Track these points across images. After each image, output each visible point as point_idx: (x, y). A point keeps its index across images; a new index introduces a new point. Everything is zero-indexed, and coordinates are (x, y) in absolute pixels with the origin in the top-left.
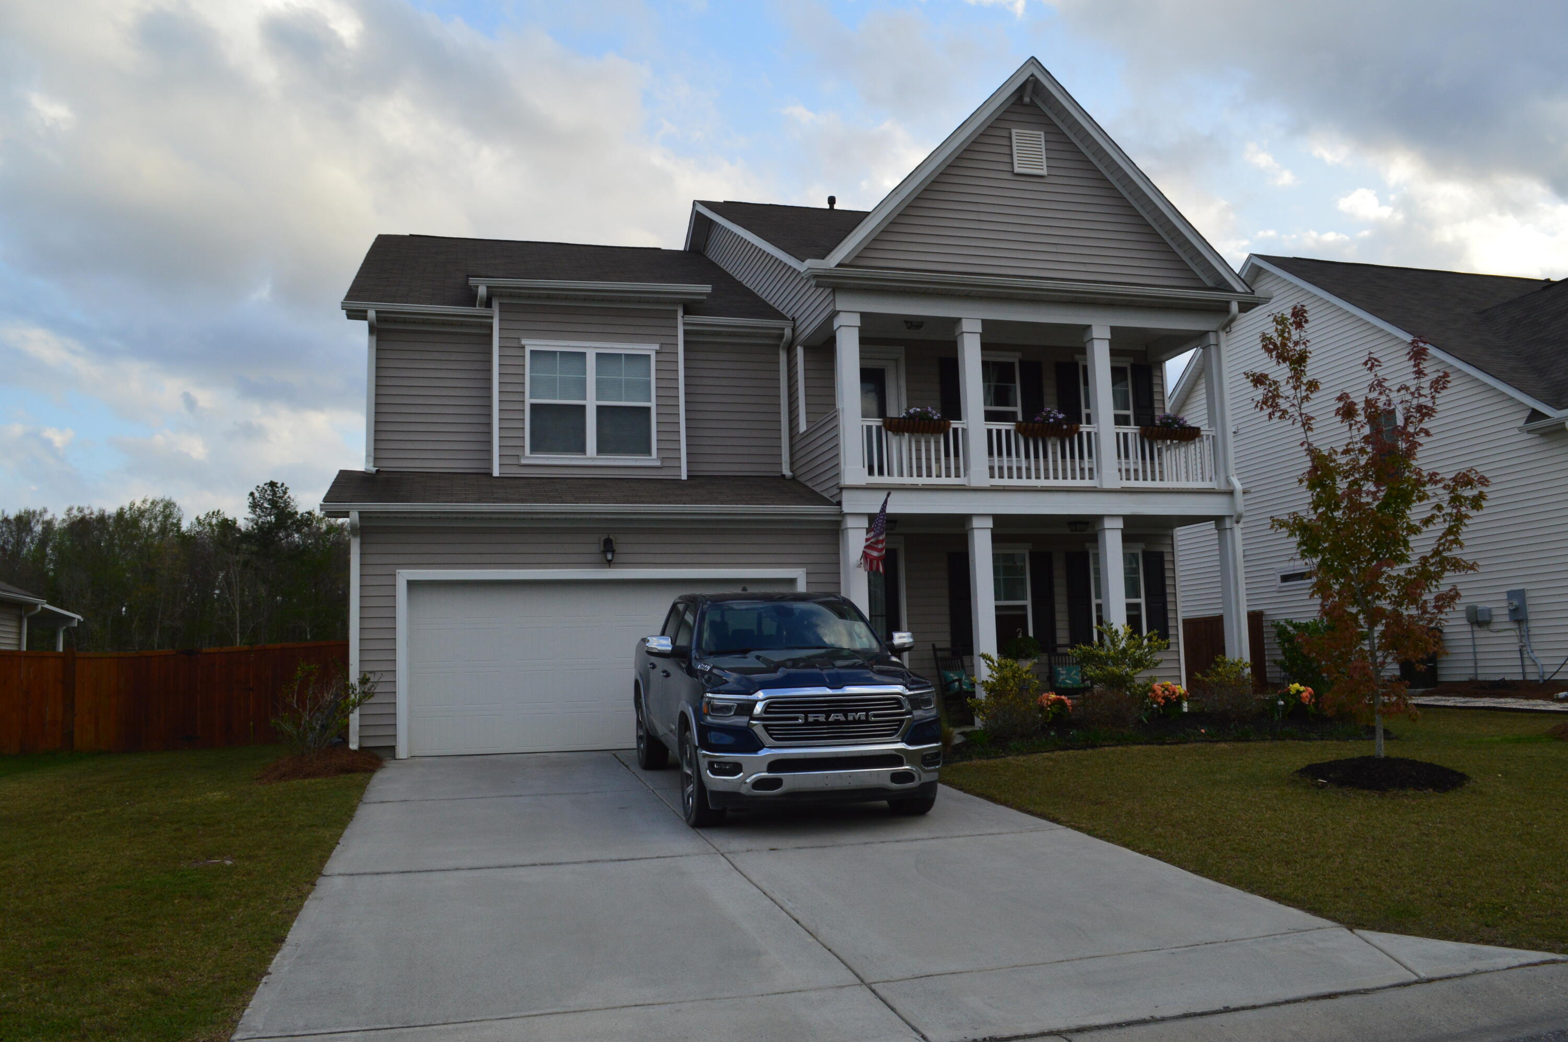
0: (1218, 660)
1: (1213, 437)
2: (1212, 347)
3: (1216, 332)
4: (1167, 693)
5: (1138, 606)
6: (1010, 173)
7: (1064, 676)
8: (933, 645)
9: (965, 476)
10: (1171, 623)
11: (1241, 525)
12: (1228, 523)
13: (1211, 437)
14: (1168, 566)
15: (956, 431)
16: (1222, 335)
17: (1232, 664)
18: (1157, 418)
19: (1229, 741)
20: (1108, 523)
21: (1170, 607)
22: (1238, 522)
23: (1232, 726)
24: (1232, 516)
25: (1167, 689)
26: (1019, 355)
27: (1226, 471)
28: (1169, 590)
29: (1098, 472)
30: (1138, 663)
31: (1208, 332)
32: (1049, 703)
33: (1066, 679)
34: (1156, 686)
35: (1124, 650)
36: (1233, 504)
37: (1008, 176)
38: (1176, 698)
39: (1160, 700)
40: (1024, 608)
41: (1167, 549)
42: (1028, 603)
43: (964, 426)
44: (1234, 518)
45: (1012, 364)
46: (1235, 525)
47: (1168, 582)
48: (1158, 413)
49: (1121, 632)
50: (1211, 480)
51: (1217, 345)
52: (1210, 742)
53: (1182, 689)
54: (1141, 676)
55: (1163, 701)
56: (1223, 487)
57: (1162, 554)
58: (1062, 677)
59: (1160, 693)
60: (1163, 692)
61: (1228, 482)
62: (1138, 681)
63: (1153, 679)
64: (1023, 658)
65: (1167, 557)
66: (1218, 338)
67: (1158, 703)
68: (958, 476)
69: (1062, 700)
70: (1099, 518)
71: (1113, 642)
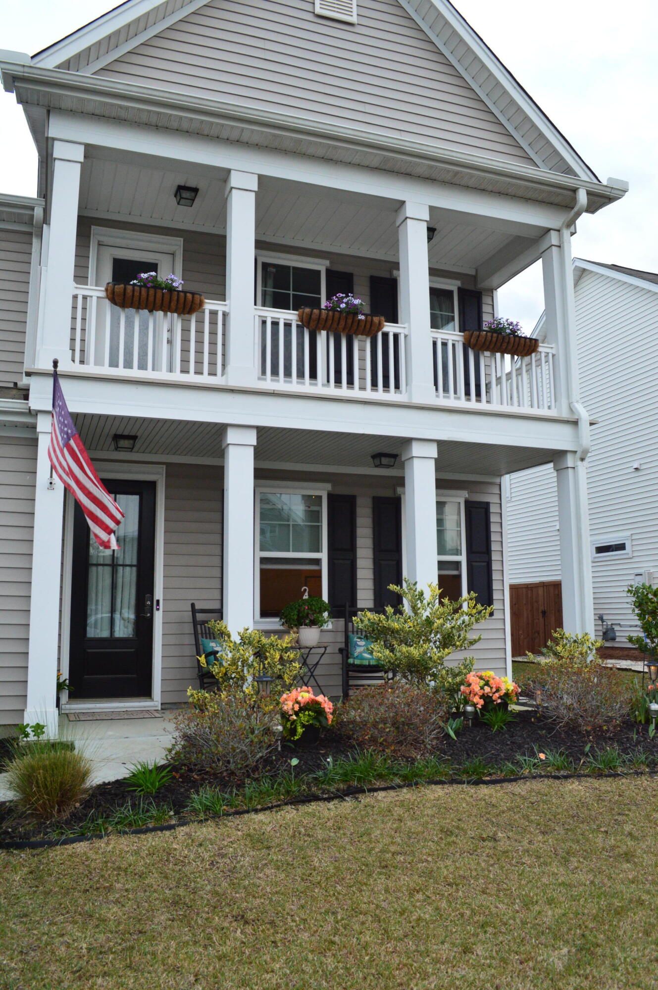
0: (555, 635)
1: (553, 356)
2: (554, 249)
3: (559, 231)
4: (487, 689)
5: (457, 565)
6: (312, 15)
7: (362, 649)
8: (193, 605)
9: (223, 374)
10: (496, 586)
11: (585, 463)
12: (570, 461)
13: (550, 355)
14: (493, 518)
15: (214, 313)
16: (566, 233)
17: (575, 641)
18: (484, 323)
19: (586, 776)
20: (417, 450)
21: (495, 566)
22: (582, 459)
23: (587, 748)
24: (575, 452)
25: (487, 684)
26: (327, 263)
27: (568, 396)
28: (494, 547)
29: (407, 385)
30: (447, 641)
31: (549, 230)
32: (297, 707)
33: (364, 652)
34: (472, 678)
35: (429, 622)
36: (577, 436)
37: (310, 17)
38: (500, 697)
39: (476, 699)
40: (318, 562)
41: (492, 499)
42: (323, 556)
43: (226, 309)
44: (578, 455)
45: (318, 273)
46: (579, 463)
47: (494, 537)
48: (486, 318)
49: (428, 596)
50: (549, 408)
51: (559, 247)
52: (557, 778)
53: (508, 683)
54: (453, 659)
55: (482, 702)
56: (565, 415)
57: (487, 504)
58: (359, 650)
59: (477, 688)
60: (482, 688)
61: (571, 410)
62: (448, 665)
63: (468, 666)
64: (306, 625)
65: (493, 509)
66: (561, 238)
67: (475, 705)
68: (212, 373)
69: (318, 703)
70: (406, 442)
71: (414, 608)
